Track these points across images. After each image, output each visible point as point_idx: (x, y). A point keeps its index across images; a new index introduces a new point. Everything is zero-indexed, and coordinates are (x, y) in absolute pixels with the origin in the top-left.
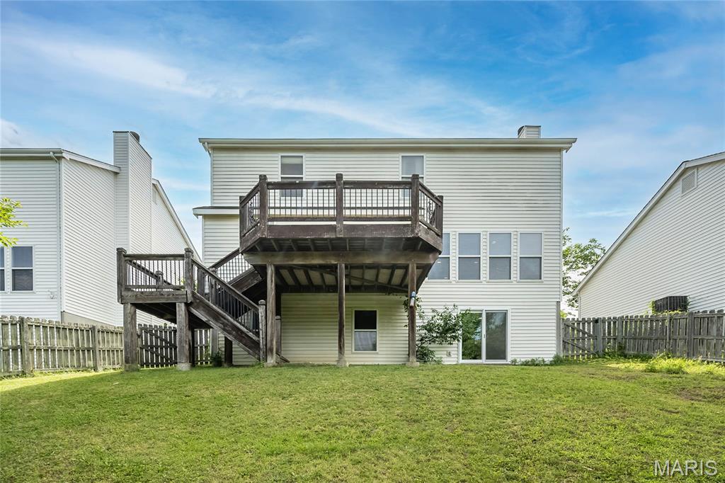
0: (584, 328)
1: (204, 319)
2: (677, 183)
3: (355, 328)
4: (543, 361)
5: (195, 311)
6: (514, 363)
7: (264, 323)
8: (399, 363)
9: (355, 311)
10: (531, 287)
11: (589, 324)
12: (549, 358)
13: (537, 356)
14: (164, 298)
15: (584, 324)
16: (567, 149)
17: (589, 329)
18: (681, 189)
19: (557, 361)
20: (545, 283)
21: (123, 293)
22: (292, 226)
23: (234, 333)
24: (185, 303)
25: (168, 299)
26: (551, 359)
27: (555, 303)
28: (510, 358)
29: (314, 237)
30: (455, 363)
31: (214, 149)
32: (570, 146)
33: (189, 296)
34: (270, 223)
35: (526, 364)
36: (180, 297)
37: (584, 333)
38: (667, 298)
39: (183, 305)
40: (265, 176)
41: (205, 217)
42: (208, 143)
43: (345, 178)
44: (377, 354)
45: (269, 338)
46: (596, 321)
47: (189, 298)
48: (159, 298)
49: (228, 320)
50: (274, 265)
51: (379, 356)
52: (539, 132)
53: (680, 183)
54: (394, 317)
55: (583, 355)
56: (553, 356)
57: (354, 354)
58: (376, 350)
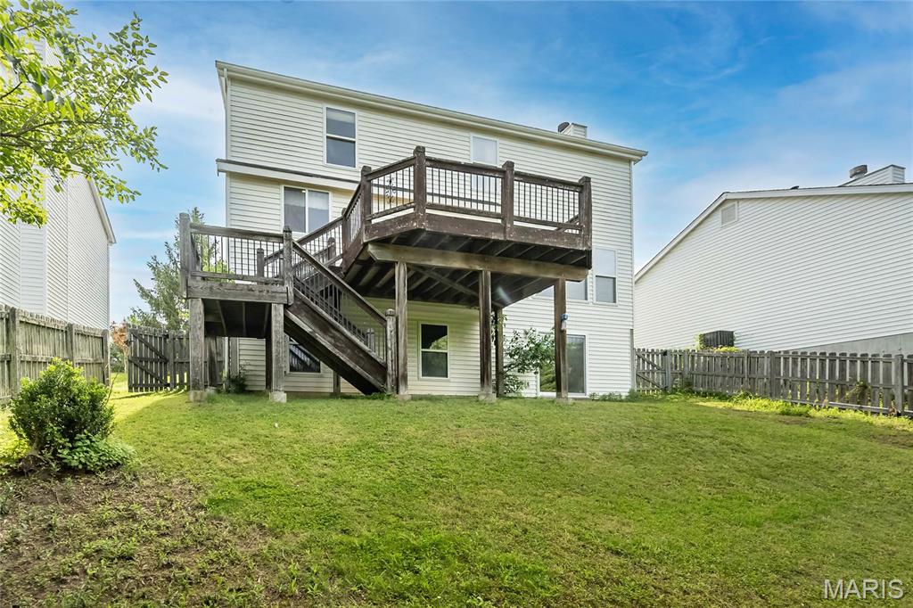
0: (653, 360)
1: (308, 329)
2: (717, 213)
3: (423, 348)
4: (621, 396)
5: (293, 317)
6: (593, 398)
7: (394, 340)
8: (472, 395)
9: (423, 326)
10: (607, 311)
11: (658, 355)
12: (625, 394)
13: (598, 390)
14: (254, 296)
15: (653, 356)
16: (636, 161)
17: (658, 362)
18: (720, 220)
19: (633, 397)
20: (619, 307)
21: (190, 283)
22: (455, 218)
23: (349, 351)
24: (285, 305)
25: (260, 297)
26: (628, 394)
27: (629, 331)
28: (589, 391)
29: (479, 236)
30: (534, 396)
31: (232, 79)
32: (639, 158)
33: (291, 295)
34: (428, 211)
35: (604, 399)
36: (278, 295)
37: (654, 366)
38: (717, 332)
39: (282, 307)
40: (424, 148)
41: (232, 175)
42: (228, 70)
43: (516, 169)
44: (449, 381)
45: (401, 362)
46: (665, 353)
47: (290, 298)
48: (247, 295)
49: (342, 333)
50: (407, 264)
51: (451, 384)
52: (585, 132)
53: (719, 213)
54: (466, 336)
55: (653, 390)
56: (628, 390)
57: (421, 380)
58: (447, 377)
